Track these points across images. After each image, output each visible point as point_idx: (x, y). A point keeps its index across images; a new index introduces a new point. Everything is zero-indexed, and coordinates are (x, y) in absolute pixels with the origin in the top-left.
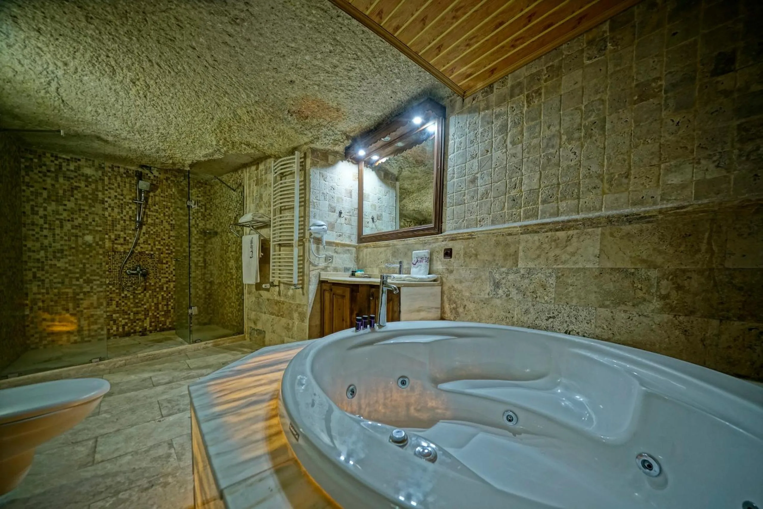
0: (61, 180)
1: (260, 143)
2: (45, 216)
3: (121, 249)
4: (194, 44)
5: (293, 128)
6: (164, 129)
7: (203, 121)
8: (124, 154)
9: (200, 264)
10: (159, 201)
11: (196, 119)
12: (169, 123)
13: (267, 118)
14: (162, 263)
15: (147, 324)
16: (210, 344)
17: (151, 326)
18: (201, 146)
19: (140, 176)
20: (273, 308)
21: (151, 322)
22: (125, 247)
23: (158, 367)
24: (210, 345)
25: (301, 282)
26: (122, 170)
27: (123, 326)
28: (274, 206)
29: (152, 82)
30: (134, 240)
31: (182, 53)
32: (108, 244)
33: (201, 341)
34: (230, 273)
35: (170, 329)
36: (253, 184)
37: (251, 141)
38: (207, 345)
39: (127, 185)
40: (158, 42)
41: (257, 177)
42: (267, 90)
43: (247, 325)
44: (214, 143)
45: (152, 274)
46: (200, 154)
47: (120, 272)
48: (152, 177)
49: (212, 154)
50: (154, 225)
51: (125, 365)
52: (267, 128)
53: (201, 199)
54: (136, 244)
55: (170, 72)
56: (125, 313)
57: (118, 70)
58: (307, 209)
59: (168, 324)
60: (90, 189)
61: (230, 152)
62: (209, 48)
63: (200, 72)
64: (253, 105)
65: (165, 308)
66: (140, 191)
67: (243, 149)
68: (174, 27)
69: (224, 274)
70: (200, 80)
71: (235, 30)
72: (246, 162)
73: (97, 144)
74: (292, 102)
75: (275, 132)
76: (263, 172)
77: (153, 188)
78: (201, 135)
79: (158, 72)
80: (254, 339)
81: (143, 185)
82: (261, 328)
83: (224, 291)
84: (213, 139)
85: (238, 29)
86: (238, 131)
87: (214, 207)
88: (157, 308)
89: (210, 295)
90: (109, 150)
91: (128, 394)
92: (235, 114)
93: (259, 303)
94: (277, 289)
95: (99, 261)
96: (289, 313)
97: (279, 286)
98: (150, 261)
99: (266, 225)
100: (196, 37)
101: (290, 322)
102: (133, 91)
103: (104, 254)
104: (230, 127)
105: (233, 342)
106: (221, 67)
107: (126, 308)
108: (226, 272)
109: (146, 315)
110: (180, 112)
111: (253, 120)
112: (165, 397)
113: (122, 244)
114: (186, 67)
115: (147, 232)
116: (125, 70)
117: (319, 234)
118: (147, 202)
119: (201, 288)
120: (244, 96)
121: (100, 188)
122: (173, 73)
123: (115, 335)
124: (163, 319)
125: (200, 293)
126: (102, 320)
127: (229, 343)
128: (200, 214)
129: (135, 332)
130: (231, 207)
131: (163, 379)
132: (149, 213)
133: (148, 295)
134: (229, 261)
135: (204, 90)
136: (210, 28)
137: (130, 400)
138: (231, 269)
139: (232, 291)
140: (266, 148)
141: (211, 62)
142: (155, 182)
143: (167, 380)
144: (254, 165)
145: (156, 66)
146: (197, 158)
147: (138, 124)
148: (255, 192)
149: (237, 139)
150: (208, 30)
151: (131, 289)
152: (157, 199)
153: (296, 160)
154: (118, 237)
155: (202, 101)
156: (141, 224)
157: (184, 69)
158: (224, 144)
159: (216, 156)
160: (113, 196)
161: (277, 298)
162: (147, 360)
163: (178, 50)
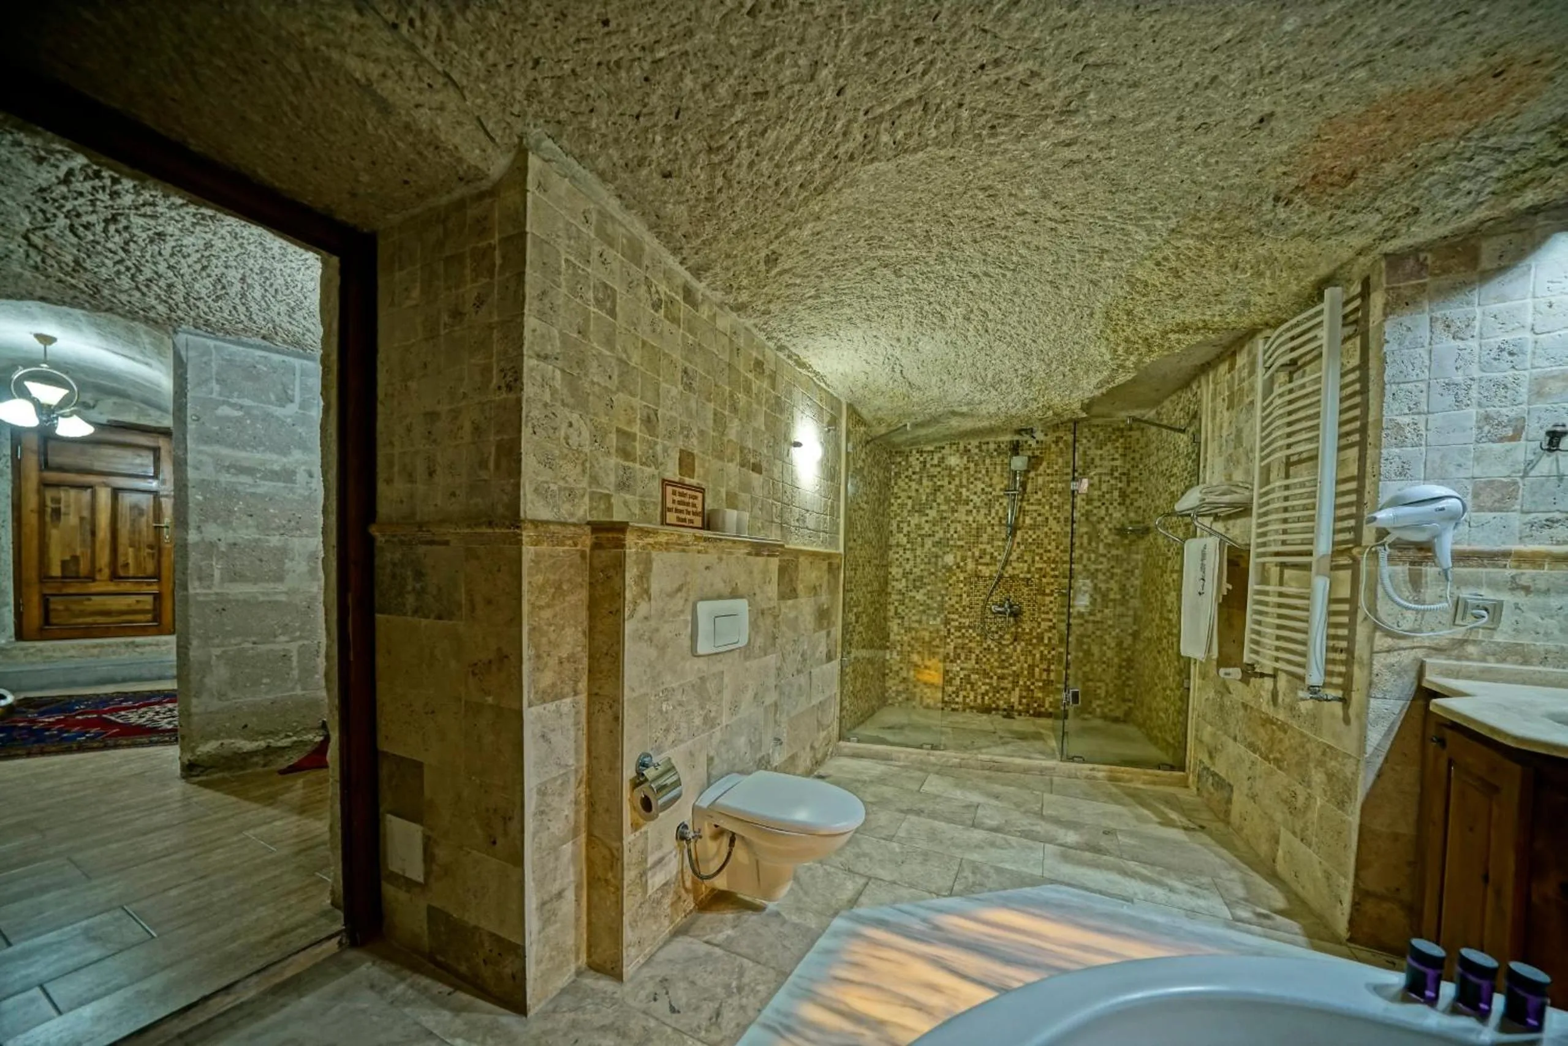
0: (925, 482)
1: (1212, 314)
2: (908, 535)
3: (986, 571)
4: (1021, 206)
5: (1302, 233)
6: (1024, 366)
7: (1078, 327)
8: (986, 423)
9: (1112, 596)
10: (1044, 485)
11: (1065, 328)
12: (1028, 355)
13: (1210, 252)
14: (1044, 594)
15: (1014, 699)
16: (1102, 772)
17: (1020, 703)
18: (1087, 372)
19: (1016, 449)
20: (1255, 733)
21: (1021, 697)
22: (991, 568)
23: (998, 788)
24: (1100, 775)
25: (1338, 680)
26: (992, 446)
27: (983, 695)
28: (1263, 459)
29: (988, 305)
30: (1002, 558)
31: (1010, 234)
32: (970, 565)
33: (1084, 761)
34: (1169, 620)
35: (1049, 715)
36: (1222, 406)
37: (1188, 319)
38: (1095, 773)
39: (999, 468)
40: (975, 241)
41: (1230, 388)
42: (1195, 189)
43: (1194, 754)
44: (1107, 357)
45: (1027, 614)
46: (1089, 386)
47: (984, 607)
48: (1034, 445)
49: (1112, 378)
50: (1034, 527)
51: (961, 766)
52: (1218, 272)
53: (1118, 463)
54: (1007, 562)
55: (1004, 276)
56: (986, 674)
57: (947, 314)
58: (1370, 452)
59: (1047, 705)
60: (952, 487)
61: (1147, 360)
62: (1045, 196)
63: (1047, 245)
64: (1167, 242)
65: (1044, 676)
66: (1015, 473)
67: (1174, 343)
68: (986, 204)
69: (1157, 621)
70: (1050, 259)
71: (1075, 127)
72: (1208, 358)
73: (954, 422)
74: (1281, 169)
75: (1244, 271)
76: (1245, 373)
77: (1034, 462)
78: (1081, 353)
79: (989, 286)
80: (1206, 795)
81: (1019, 463)
82: (1222, 774)
83: (1155, 659)
84: (1103, 350)
85: (1079, 119)
86: (1150, 313)
87: (1146, 474)
88: (1031, 674)
89: (1129, 660)
90: (968, 424)
91: (936, 823)
92: (1132, 281)
93: (1222, 707)
94: (1268, 683)
95: (958, 592)
96: (1298, 764)
97: (1274, 676)
98: (1025, 590)
99: (1243, 510)
100: (1020, 195)
101: (1300, 789)
102: (972, 333)
103: (967, 582)
104: (1129, 313)
105: (1154, 783)
106: (1078, 210)
107: (988, 667)
108: (1162, 618)
109: (1015, 683)
110: (1037, 329)
111: (1177, 274)
112: (975, 856)
113: (987, 564)
114: (1023, 251)
115: (1024, 541)
116: (954, 309)
117: (1423, 530)
118: (1025, 489)
119: (1113, 645)
120: (1142, 236)
121: (964, 482)
122: (1009, 274)
123: (972, 708)
124: (1040, 695)
125: (1109, 654)
126: (957, 682)
127: (1144, 783)
128: (1116, 493)
129: (997, 709)
130: (1175, 470)
131: (991, 818)
132: (1027, 508)
133: (1019, 648)
134: (1167, 593)
135: (1064, 271)
136: (1031, 162)
137: (933, 836)
138: (1170, 611)
139: (1170, 661)
140: (1231, 318)
141: (1056, 213)
142: (1037, 453)
143: (994, 823)
144: (1224, 361)
145: (985, 279)
146: (1088, 395)
147: (990, 376)
148: (1225, 425)
149: (1151, 327)
150: (1030, 167)
151: (996, 636)
152: (1040, 480)
153: (1325, 317)
154: (983, 552)
155: (1066, 292)
156: (1014, 529)
157: (1022, 257)
158: (1126, 351)
159: (1121, 378)
160: (979, 490)
161: (1266, 708)
162: (990, 769)
163: (1003, 233)
